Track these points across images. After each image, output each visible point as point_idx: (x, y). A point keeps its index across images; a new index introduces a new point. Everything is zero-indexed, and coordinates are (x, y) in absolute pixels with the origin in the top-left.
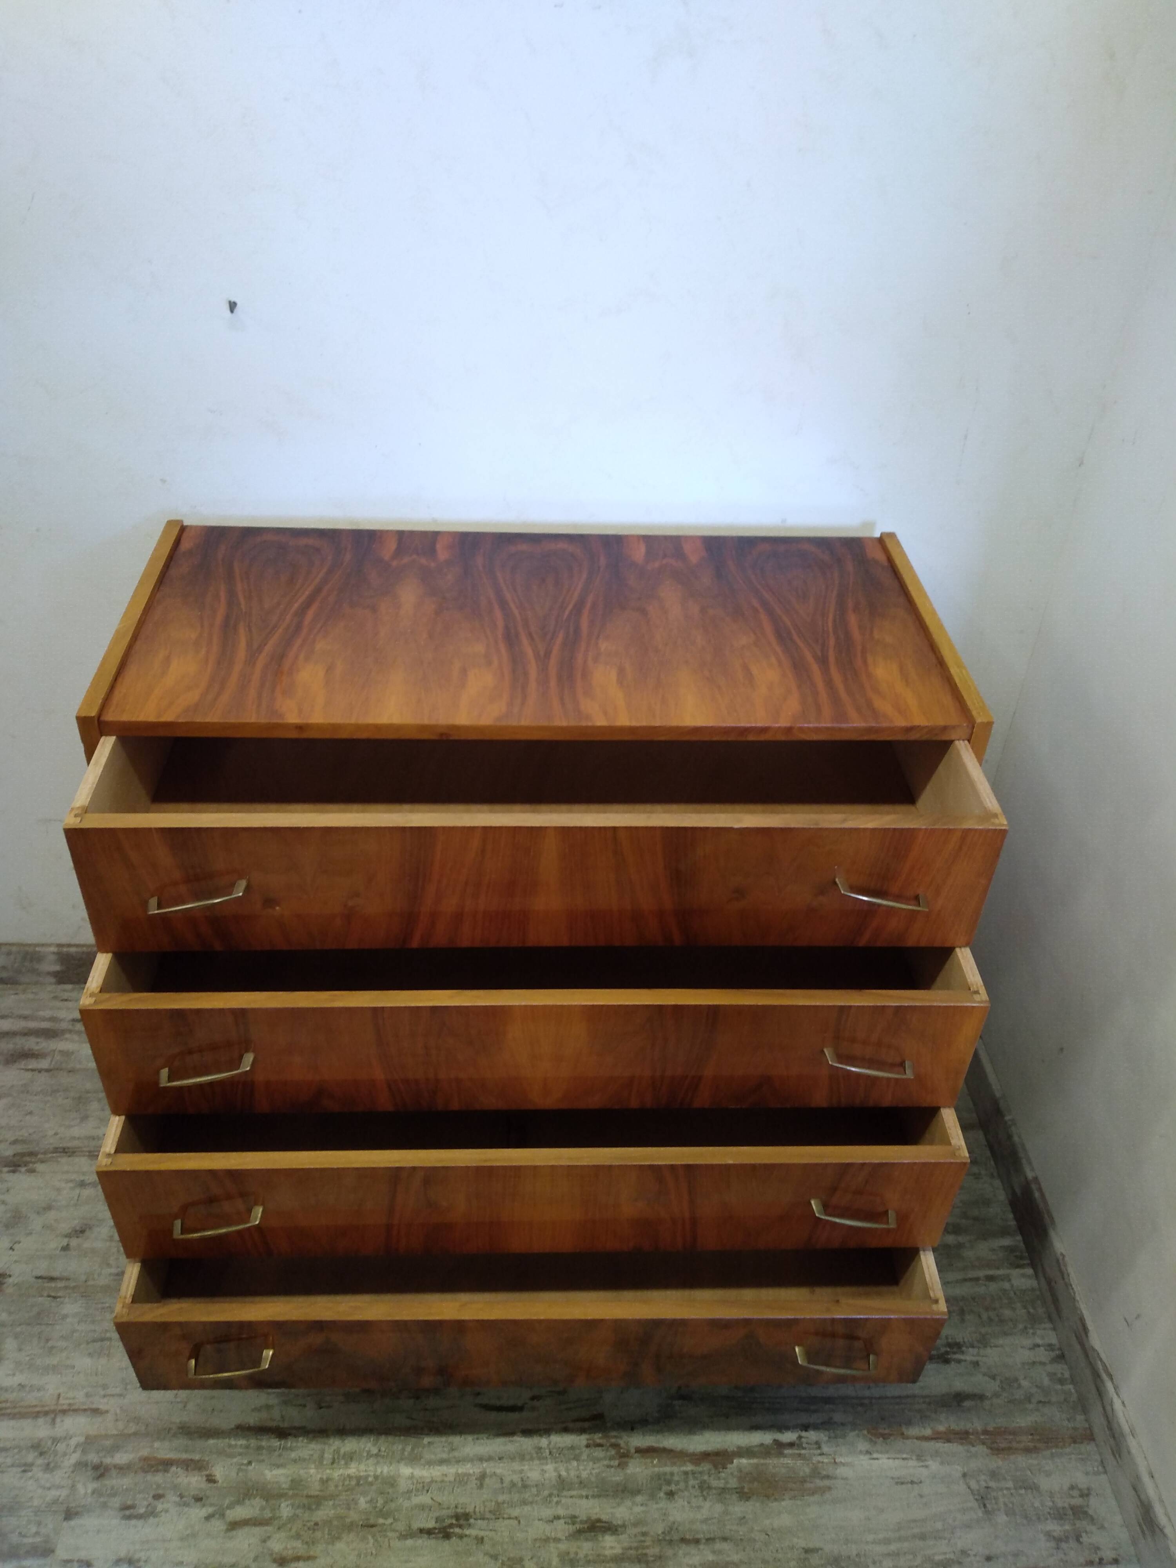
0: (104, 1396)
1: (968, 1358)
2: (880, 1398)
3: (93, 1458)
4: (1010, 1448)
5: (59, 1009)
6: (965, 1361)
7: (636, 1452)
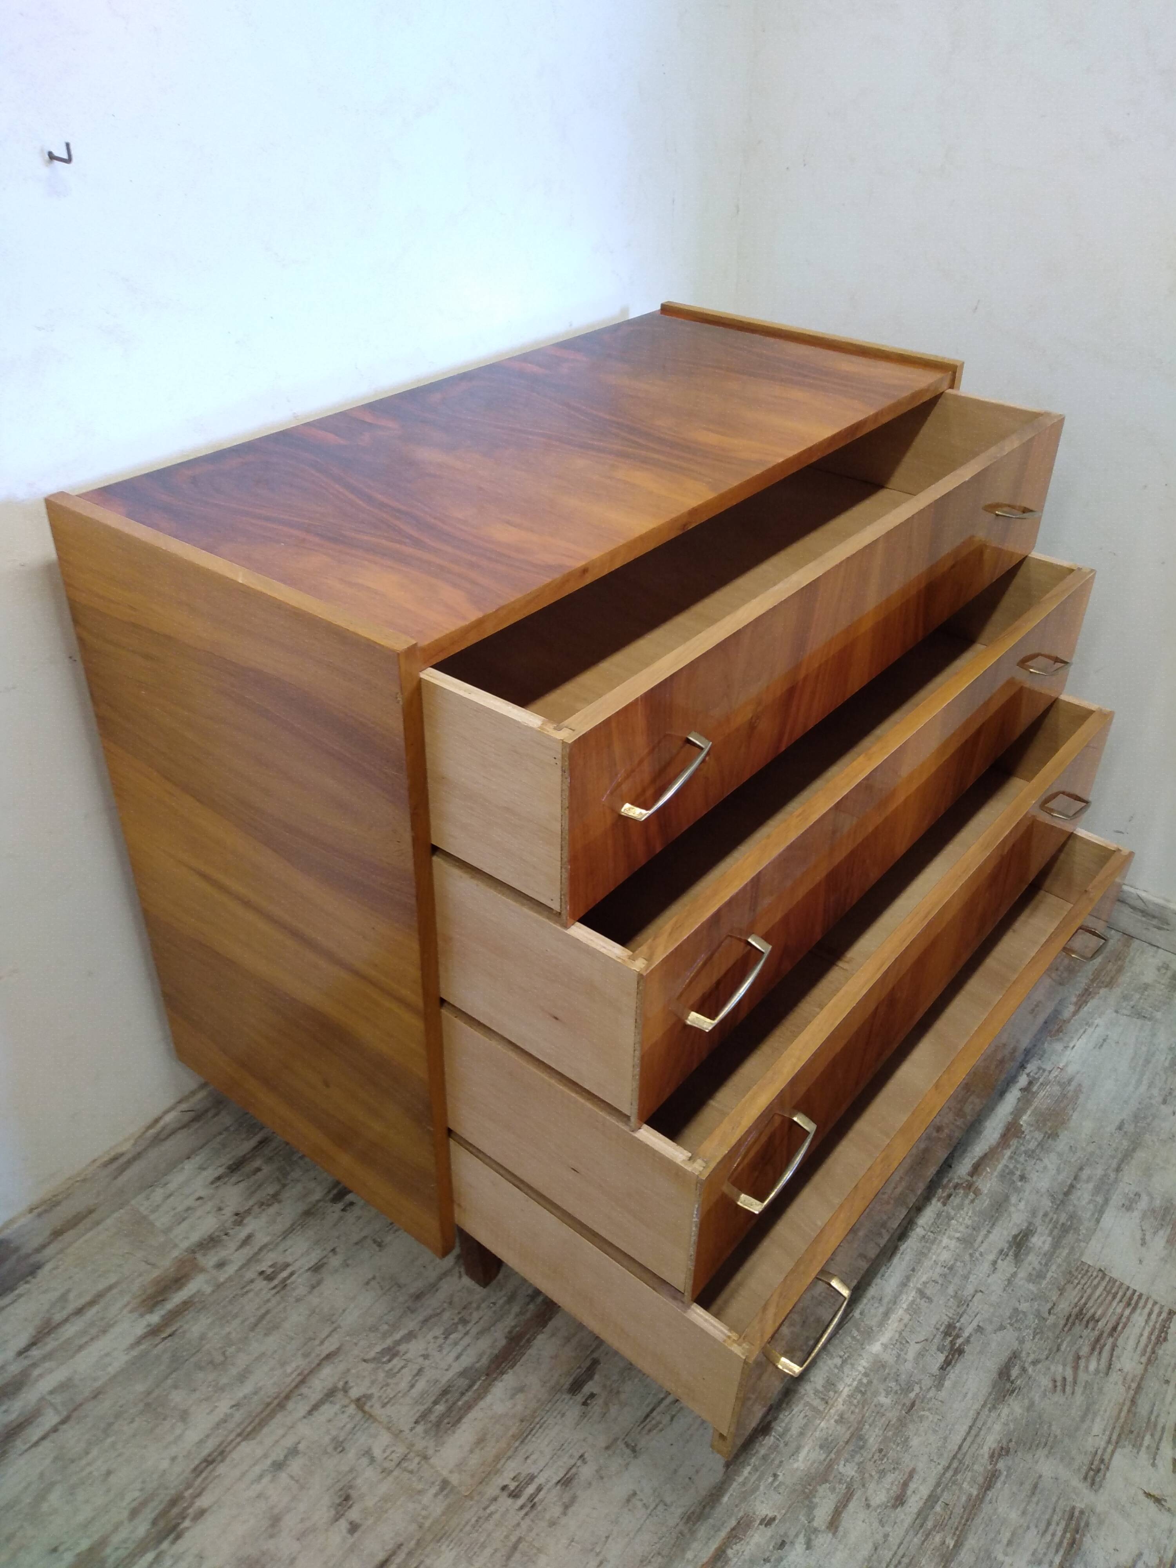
7: (972, 1177)
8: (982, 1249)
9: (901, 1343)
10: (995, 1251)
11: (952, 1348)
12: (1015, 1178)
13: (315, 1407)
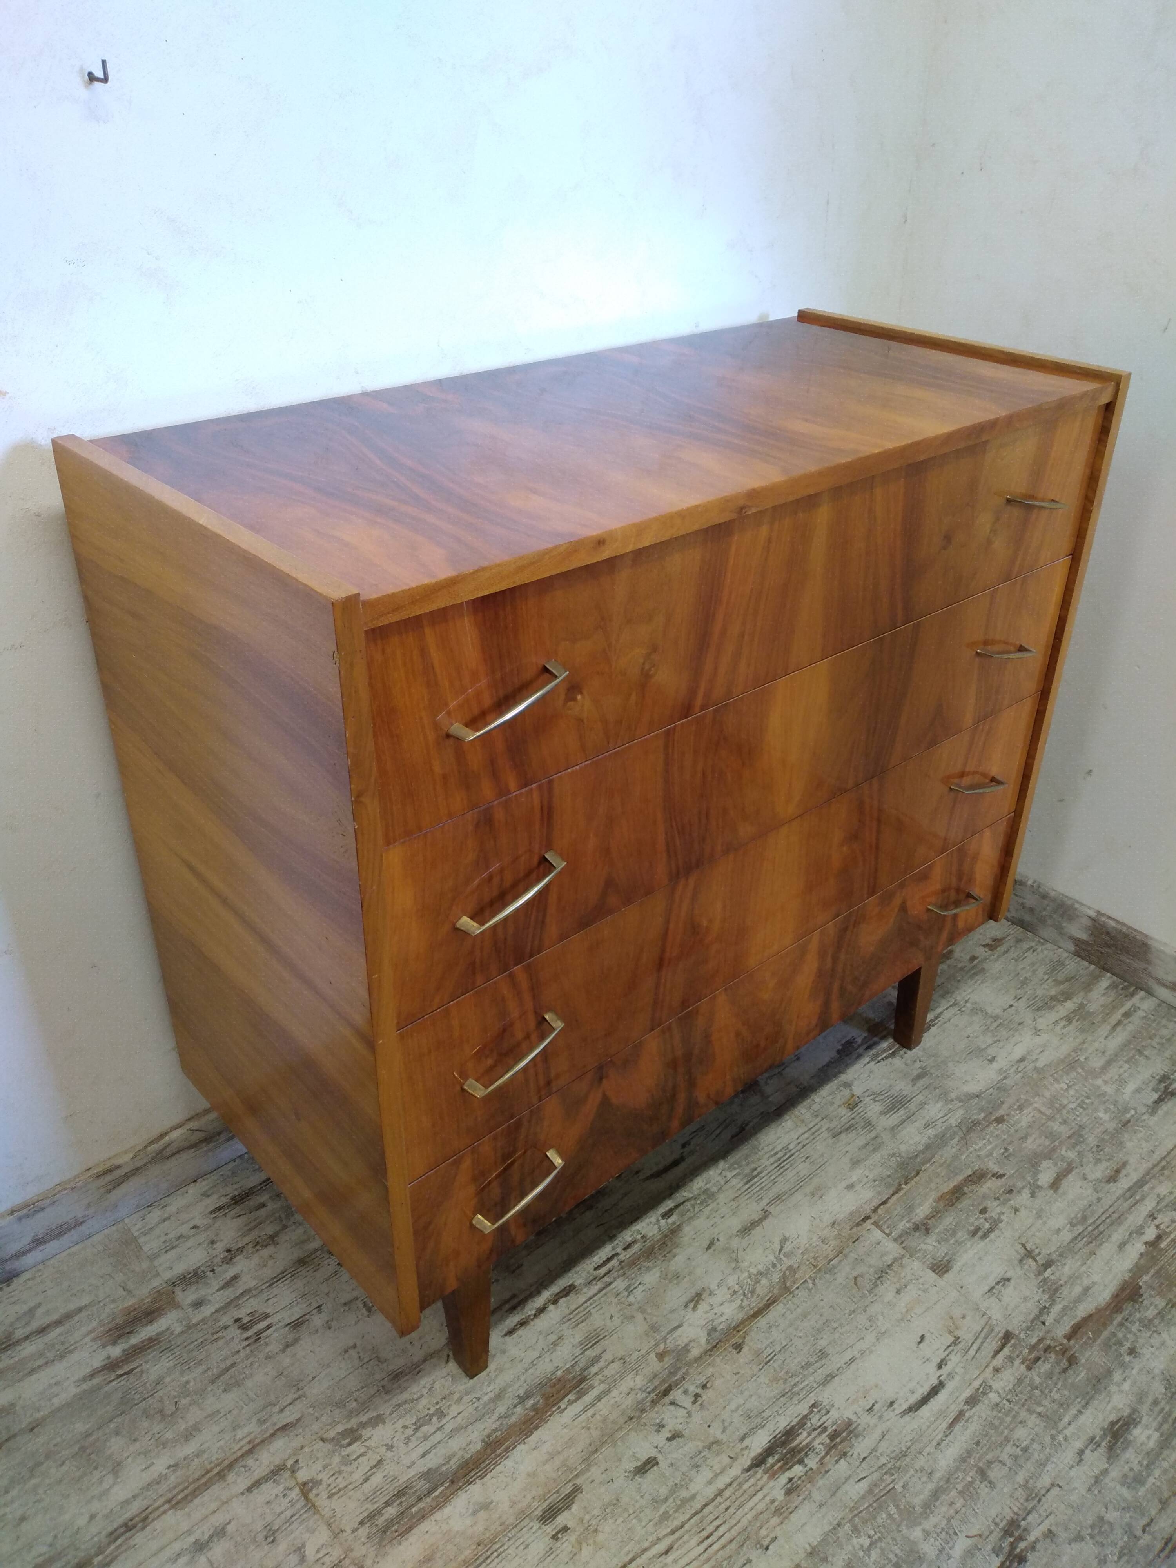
2: (1167, 1155)
7: (1069, 1339)
8: (1067, 1432)
9: (947, 1533)
10: (1084, 1438)
11: (1010, 1553)
12: (1124, 1350)
13: (257, 1484)
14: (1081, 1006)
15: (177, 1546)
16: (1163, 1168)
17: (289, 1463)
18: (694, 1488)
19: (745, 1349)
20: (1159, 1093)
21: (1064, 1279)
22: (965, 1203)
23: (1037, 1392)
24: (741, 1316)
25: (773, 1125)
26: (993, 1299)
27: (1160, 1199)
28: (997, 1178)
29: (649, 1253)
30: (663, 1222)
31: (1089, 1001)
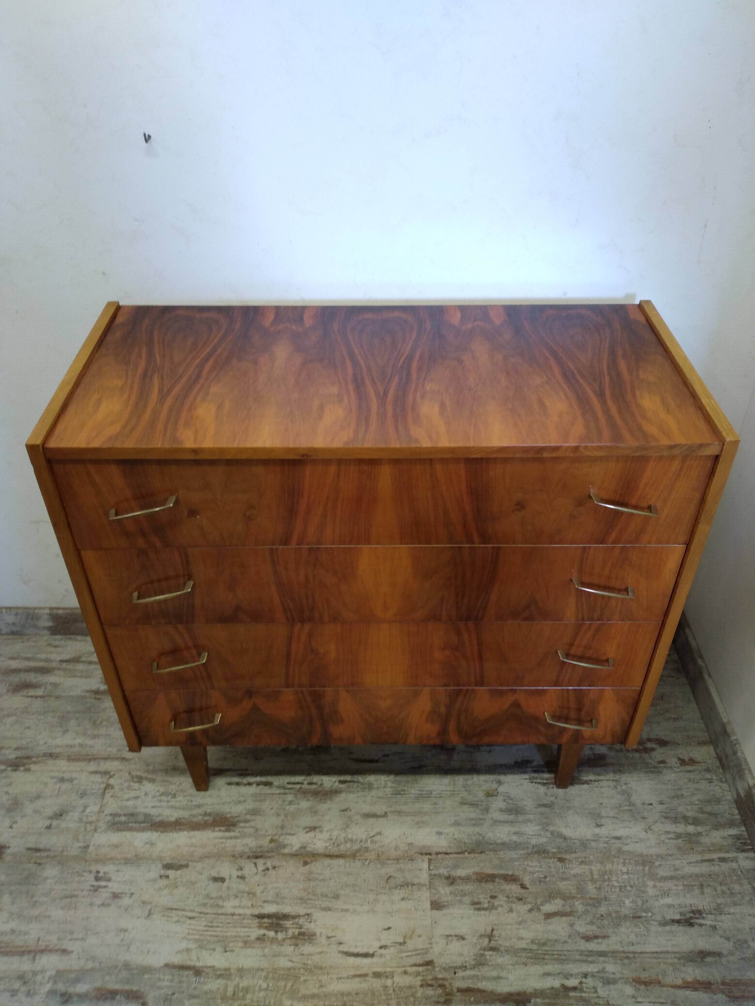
0: (71, 940)
1: (708, 923)
2: (640, 953)
3: (61, 987)
4: (743, 997)
5: (51, 653)
6: (706, 925)
14: (699, 834)
15: (57, 774)
16: (628, 958)
17: (112, 773)
18: (226, 904)
19: (307, 867)
20: (682, 917)
21: (493, 963)
22: (490, 886)
23: (412, 999)
24: (321, 851)
25: (438, 776)
26: (444, 941)
27: (603, 971)
28: (521, 887)
29: (316, 793)
30: (337, 784)
31: (707, 835)
